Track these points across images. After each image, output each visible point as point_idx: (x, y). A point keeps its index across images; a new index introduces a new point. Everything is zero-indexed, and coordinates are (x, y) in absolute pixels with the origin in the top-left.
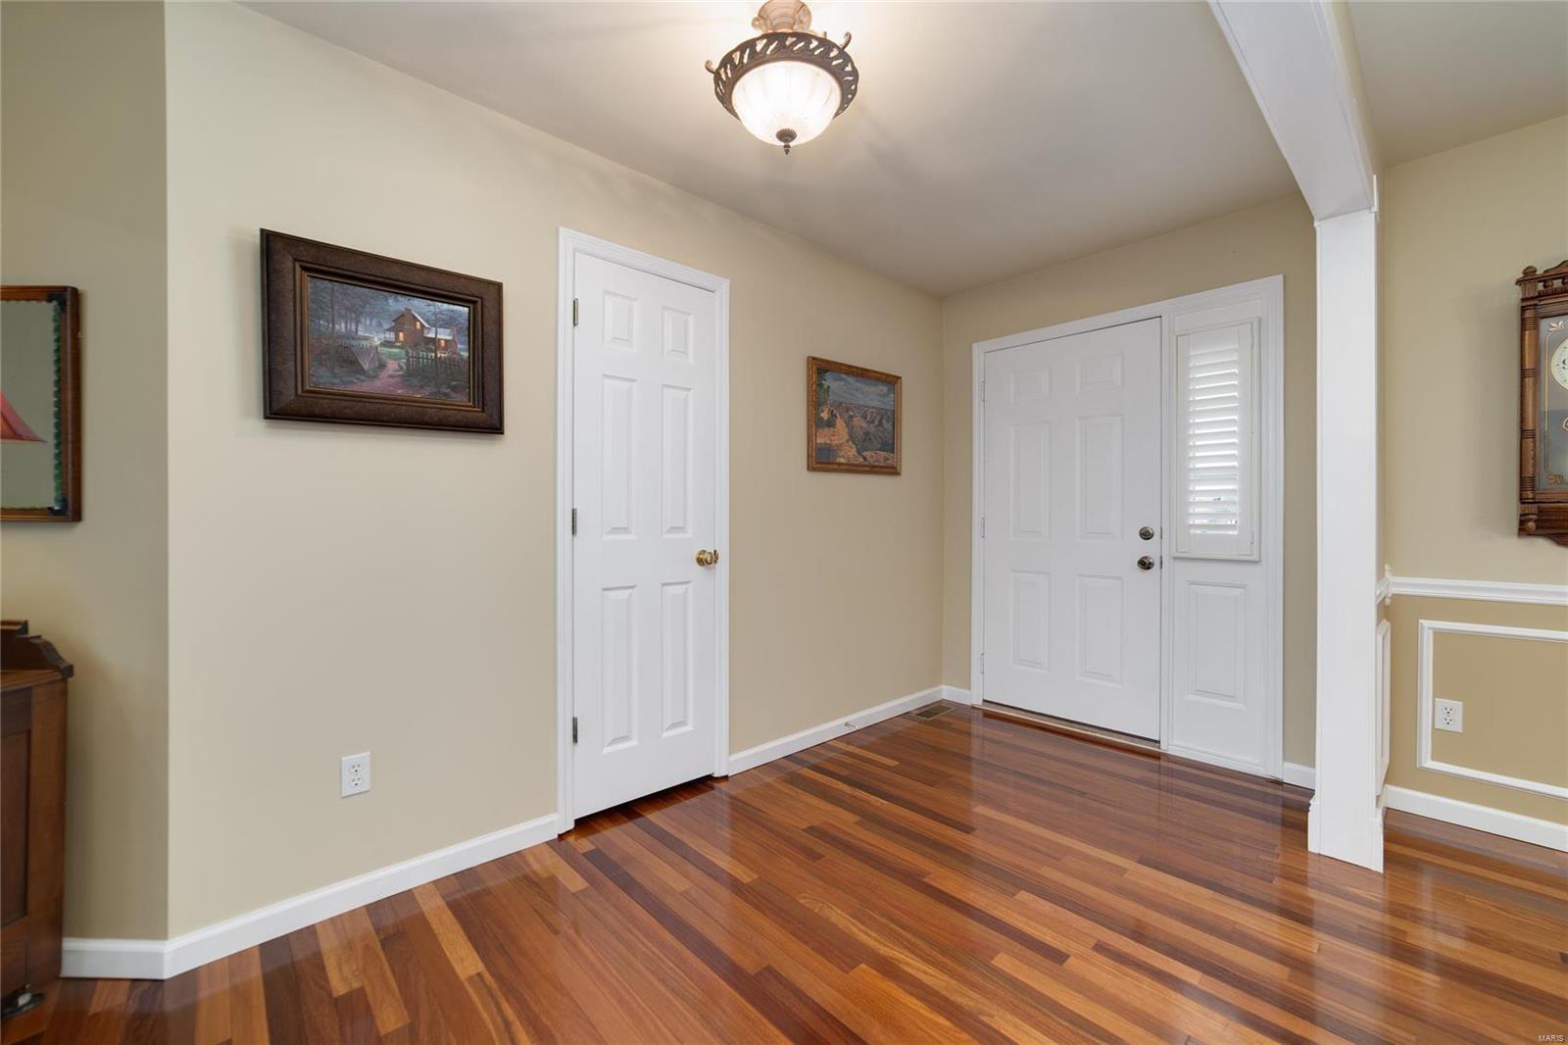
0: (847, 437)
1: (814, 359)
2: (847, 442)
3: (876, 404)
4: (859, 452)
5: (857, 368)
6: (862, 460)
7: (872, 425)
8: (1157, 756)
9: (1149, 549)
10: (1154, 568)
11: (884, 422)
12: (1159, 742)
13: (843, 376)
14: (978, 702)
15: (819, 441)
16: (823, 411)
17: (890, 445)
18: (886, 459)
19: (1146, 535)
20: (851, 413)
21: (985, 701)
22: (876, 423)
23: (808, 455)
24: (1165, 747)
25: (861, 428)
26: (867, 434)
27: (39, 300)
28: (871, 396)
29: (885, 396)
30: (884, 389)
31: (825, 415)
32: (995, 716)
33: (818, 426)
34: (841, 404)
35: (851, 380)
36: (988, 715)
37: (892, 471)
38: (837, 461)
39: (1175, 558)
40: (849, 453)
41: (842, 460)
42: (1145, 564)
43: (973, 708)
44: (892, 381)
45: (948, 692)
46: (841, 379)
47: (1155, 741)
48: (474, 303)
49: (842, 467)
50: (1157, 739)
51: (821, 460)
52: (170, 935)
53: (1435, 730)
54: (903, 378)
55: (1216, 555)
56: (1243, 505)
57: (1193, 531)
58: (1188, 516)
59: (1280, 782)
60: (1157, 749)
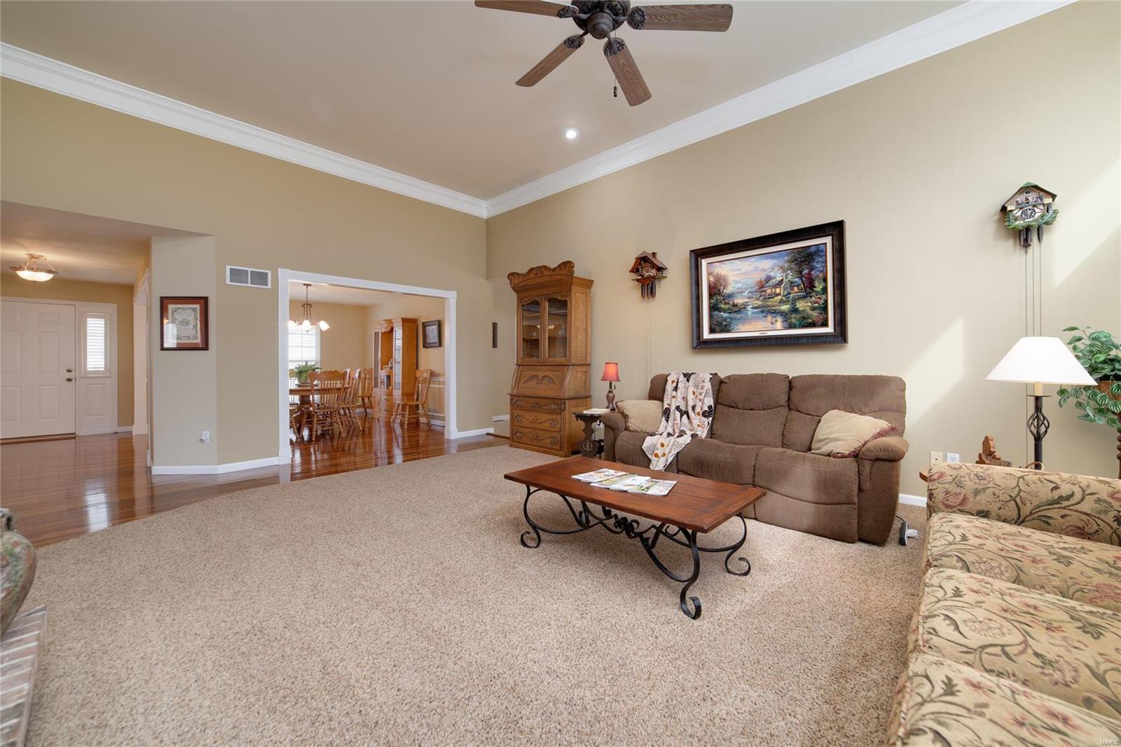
9: (70, 375)
10: (72, 381)
19: (69, 371)
39: (81, 378)
42: (69, 380)
50: (75, 432)
55: (96, 376)
56: (106, 362)
57: (88, 370)
58: (86, 366)
59: (116, 433)
60: (75, 436)
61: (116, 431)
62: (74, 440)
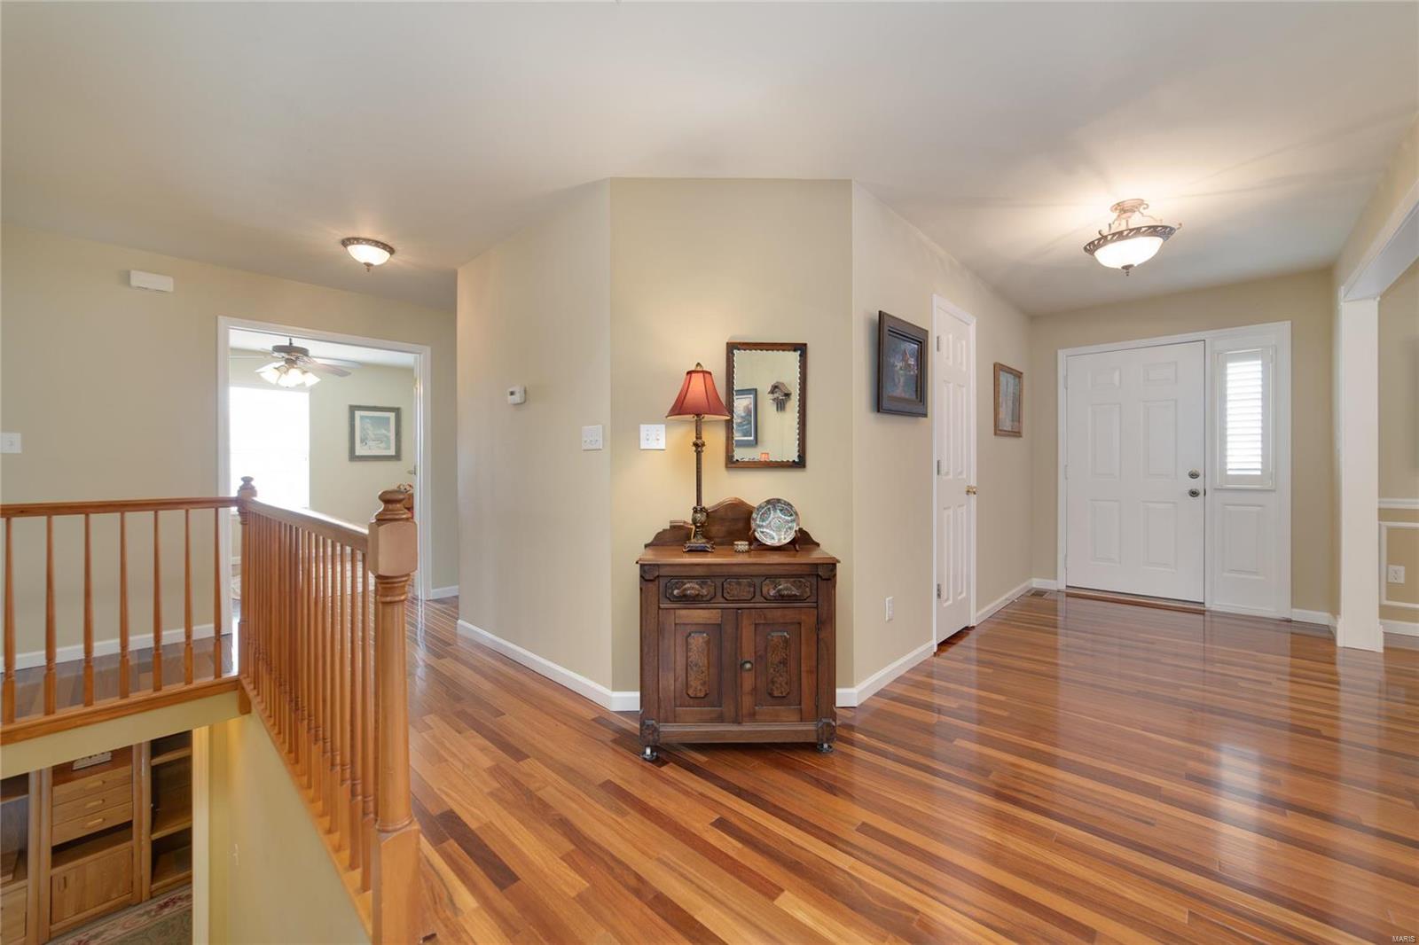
8: (1202, 613)
9: (1196, 484)
10: (1199, 497)
11: (1016, 402)
12: (1203, 603)
14: (1063, 587)
15: (996, 416)
18: (1017, 427)
19: (1194, 475)
21: (1067, 586)
23: (994, 424)
24: (1213, 605)
25: (1010, 407)
27: (789, 350)
32: (1075, 594)
34: (1004, 392)
36: (1068, 595)
37: (1020, 435)
39: (1215, 489)
42: (1194, 494)
43: (1059, 591)
45: (1037, 583)
47: (1201, 603)
48: (921, 342)
50: (1202, 601)
52: (855, 683)
53: (1388, 583)
55: (1243, 488)
56: (1264, 456)
57: (1229, 473)
58: (1226, 464)
59: (1290, 621)
60: (1202, 608)
61: (1287, 615)
62: (1201, 617)
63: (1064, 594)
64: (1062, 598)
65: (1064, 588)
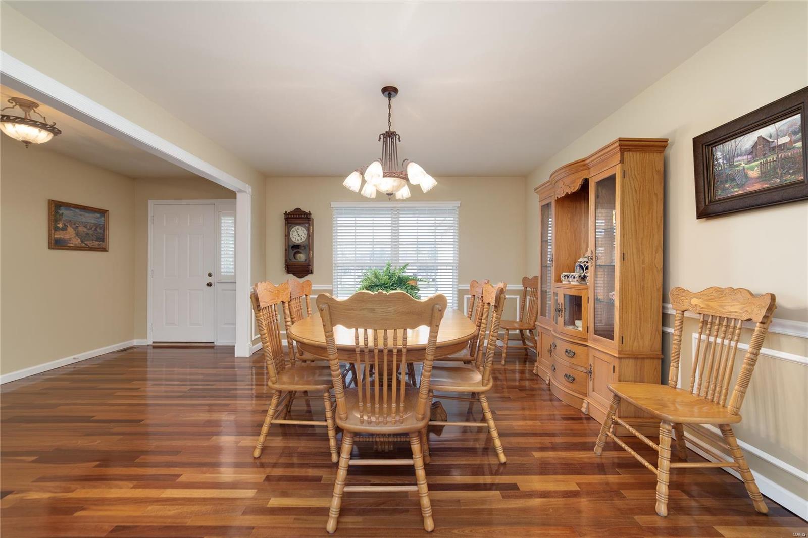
0: (75, 235)
1: (52, 201)
2: (75, 237)
3: (93, 221)
4: (82, 242)
5: (81, 206)
6: (84, 245)
7: (90, 230)
8: (213, 347)
9: (209, 280)
10: (212, 286)
11: (98, 229)
12: (214, 342)
13: (72, 209)
15: (55, 236)
16: (58, 224)
17: (102, 238)
18: (99, 245)
19: (210, 275)
20: (77, 225)
21: (154, 342)
22: (93, 229)
23: (49, 243)
24: (217, 343)
25: (84, 231)
26: (88, 234)
28: (91, 219)
29: (98, 218)
30: (99, 215)
31: (60, 225)
32: (157, 346)
33: (55, 230)
34: (70, 221)
35: (77, 211)
36: (154, 347)
37: (104, 250)
38: (68, 245)
39: (218, 282)
40: (77, 241)
41: (72, 245)
42: (209, 285)
43: (148, 346)
44: (103, 212)
45: (136, 342)
46: (71, 210)
49: (71, 248)
51: (57, 244)
54: (110, 211)
55: (227, 281)
57: (222, 273)
58: (221, 269)
60: (213, 345)
63: (151, 347)
64: (150, 351)
65: (151, 343)
